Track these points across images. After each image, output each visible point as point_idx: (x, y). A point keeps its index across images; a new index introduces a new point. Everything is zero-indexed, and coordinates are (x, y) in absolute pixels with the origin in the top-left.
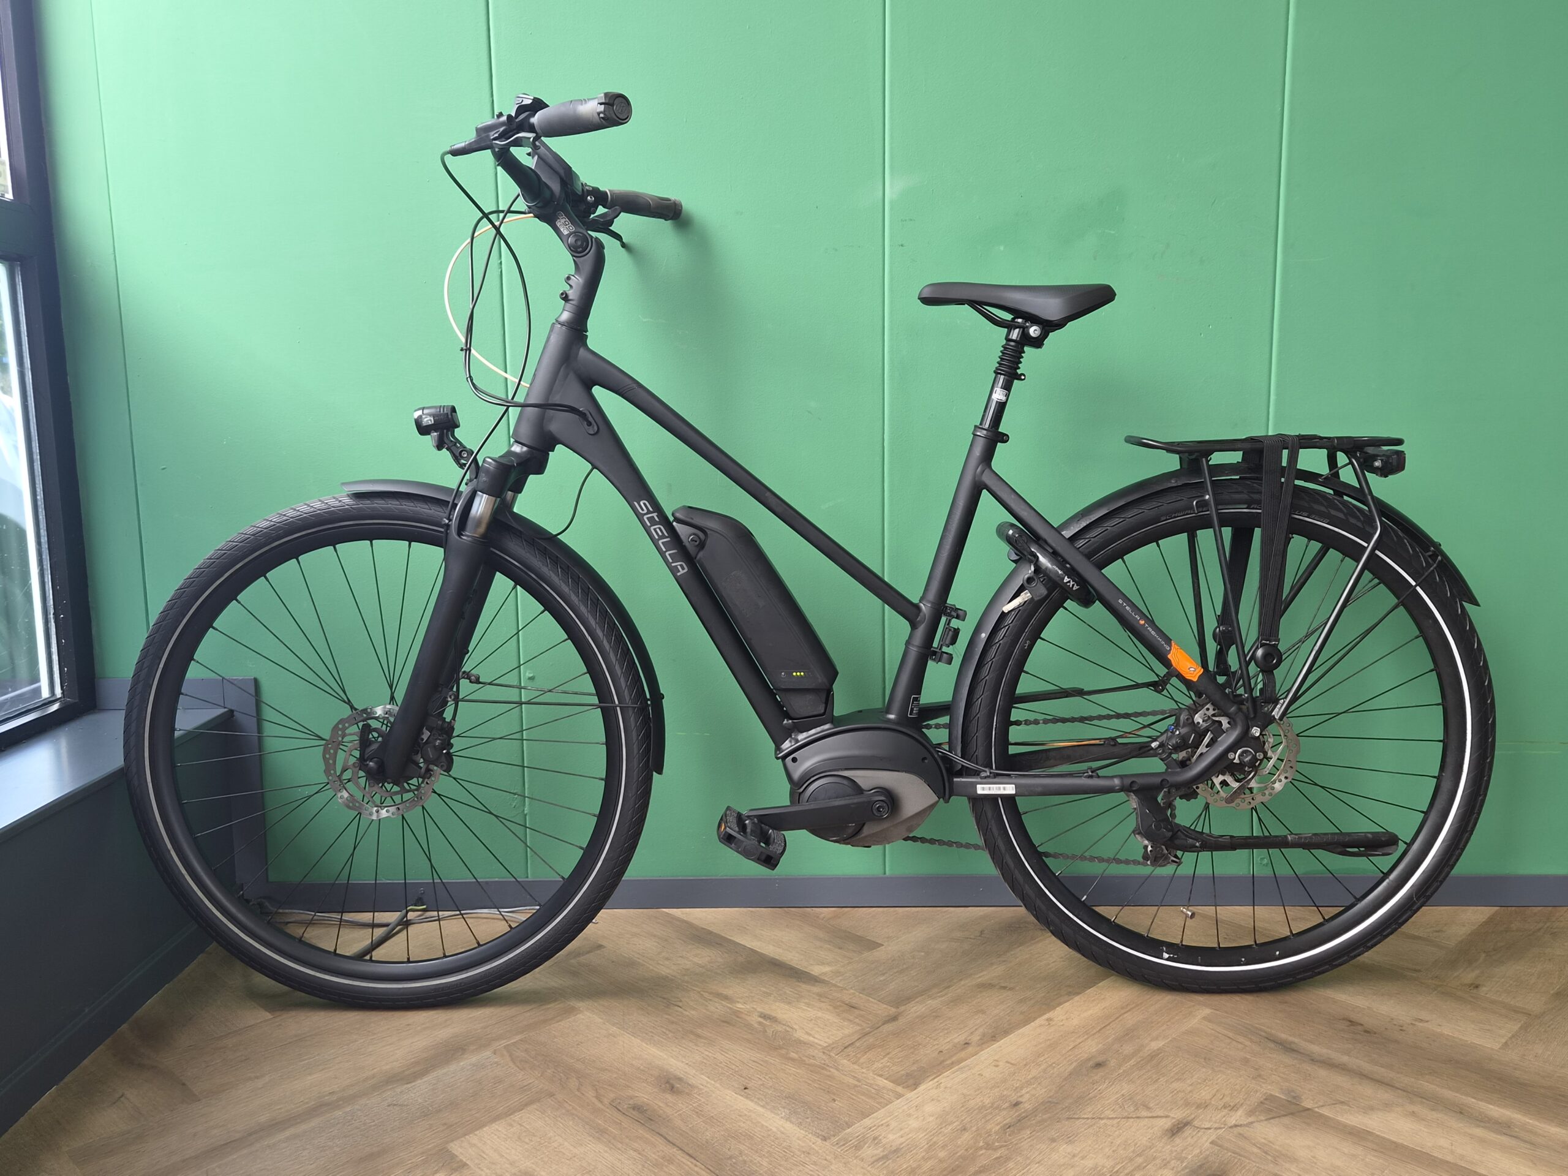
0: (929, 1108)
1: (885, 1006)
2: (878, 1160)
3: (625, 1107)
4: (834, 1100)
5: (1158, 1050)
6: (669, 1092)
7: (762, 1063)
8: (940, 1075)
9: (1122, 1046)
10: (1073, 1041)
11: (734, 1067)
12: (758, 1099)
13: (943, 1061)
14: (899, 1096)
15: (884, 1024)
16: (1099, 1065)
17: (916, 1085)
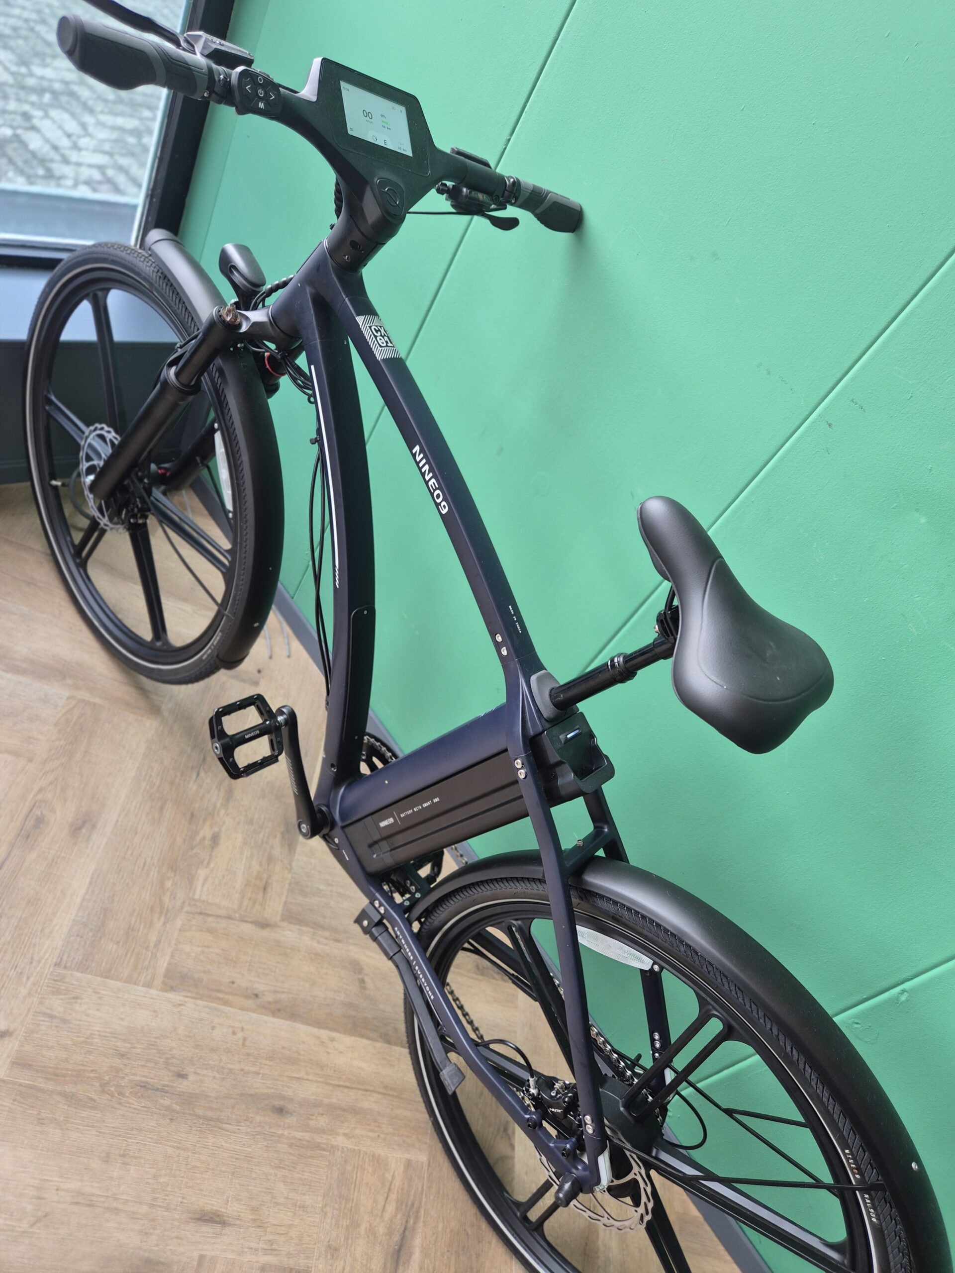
0: (141, 1015)
1: (280, 909)
2: (44, 1014)
3: (36, 813)
4: (118, 943)
5: (332, 1146)
6: (72, 830)
7: (146, 868)
8: (197, 999)
9: (322, 1114)
10: (307, 1074)
11: (130, 852)
12: (93, 891)
13: (219, 991)
14: (148, 985)
15: (251, 922)
16: (280, 1111)
17: (172, 989)
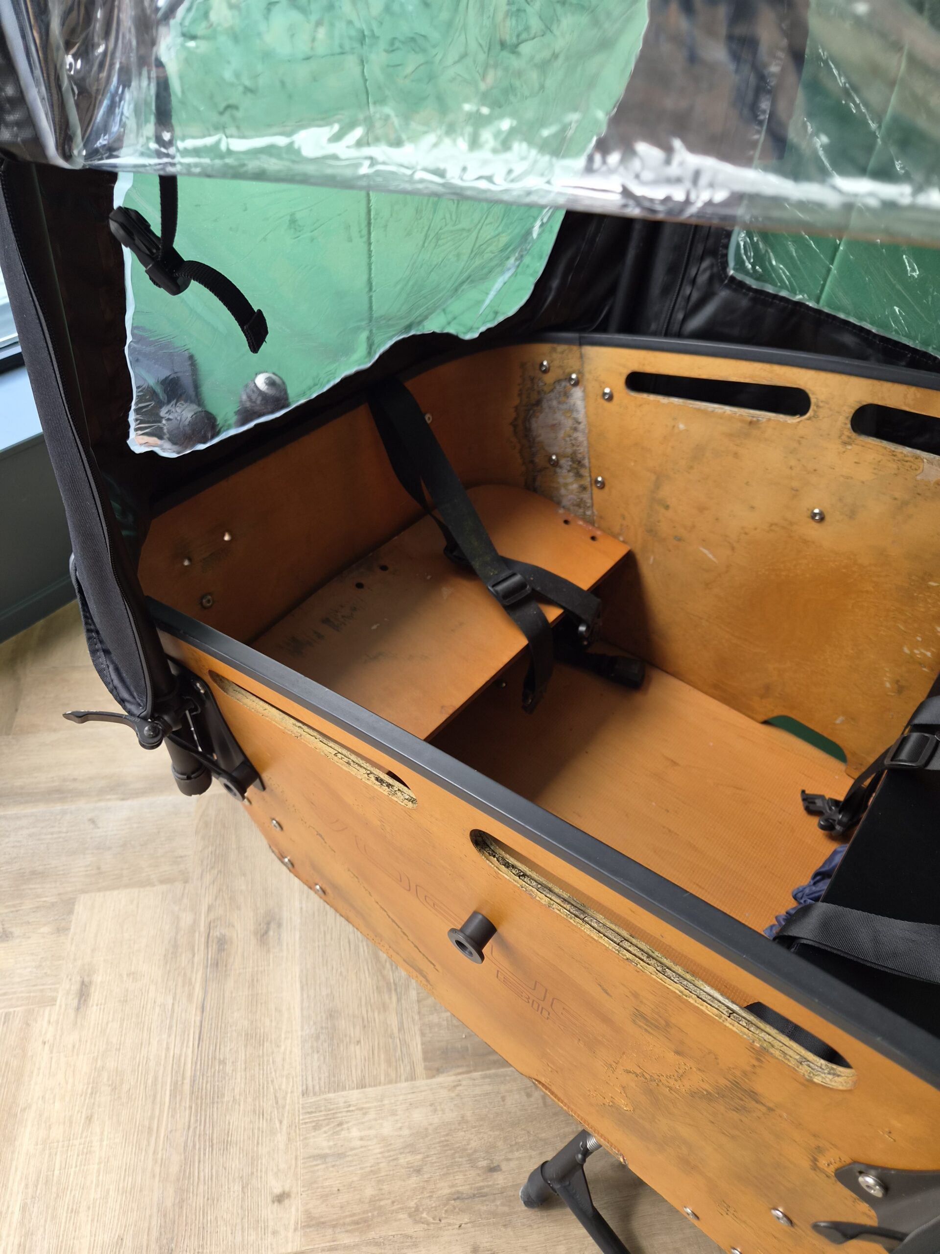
0: (419, 1116)
2: (315, 1157)
3: (215, 935)
6: (259, 937)
17: (438, 1071)
